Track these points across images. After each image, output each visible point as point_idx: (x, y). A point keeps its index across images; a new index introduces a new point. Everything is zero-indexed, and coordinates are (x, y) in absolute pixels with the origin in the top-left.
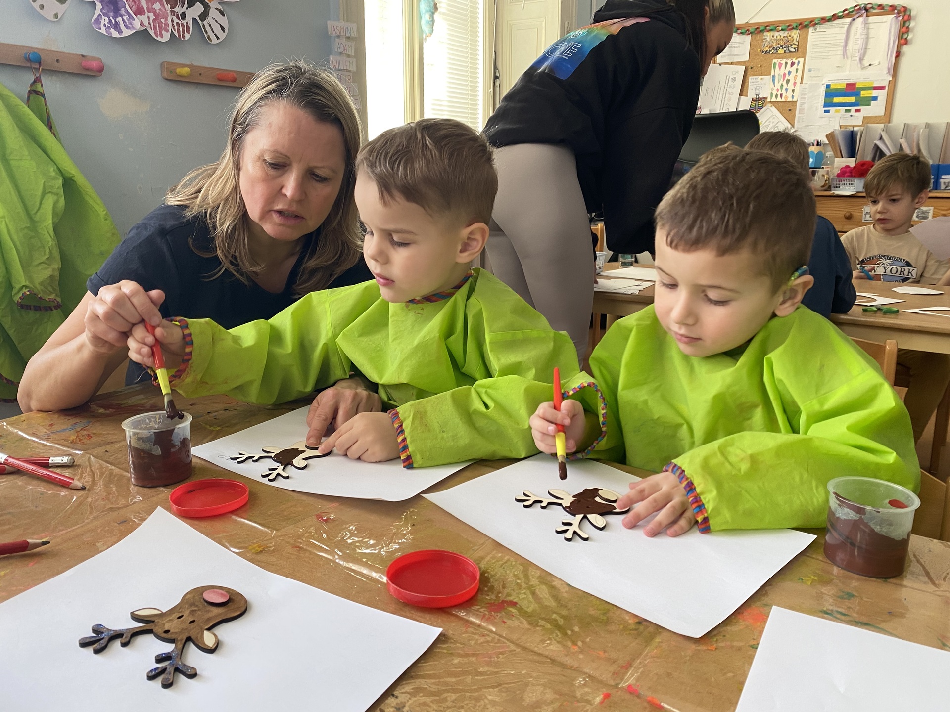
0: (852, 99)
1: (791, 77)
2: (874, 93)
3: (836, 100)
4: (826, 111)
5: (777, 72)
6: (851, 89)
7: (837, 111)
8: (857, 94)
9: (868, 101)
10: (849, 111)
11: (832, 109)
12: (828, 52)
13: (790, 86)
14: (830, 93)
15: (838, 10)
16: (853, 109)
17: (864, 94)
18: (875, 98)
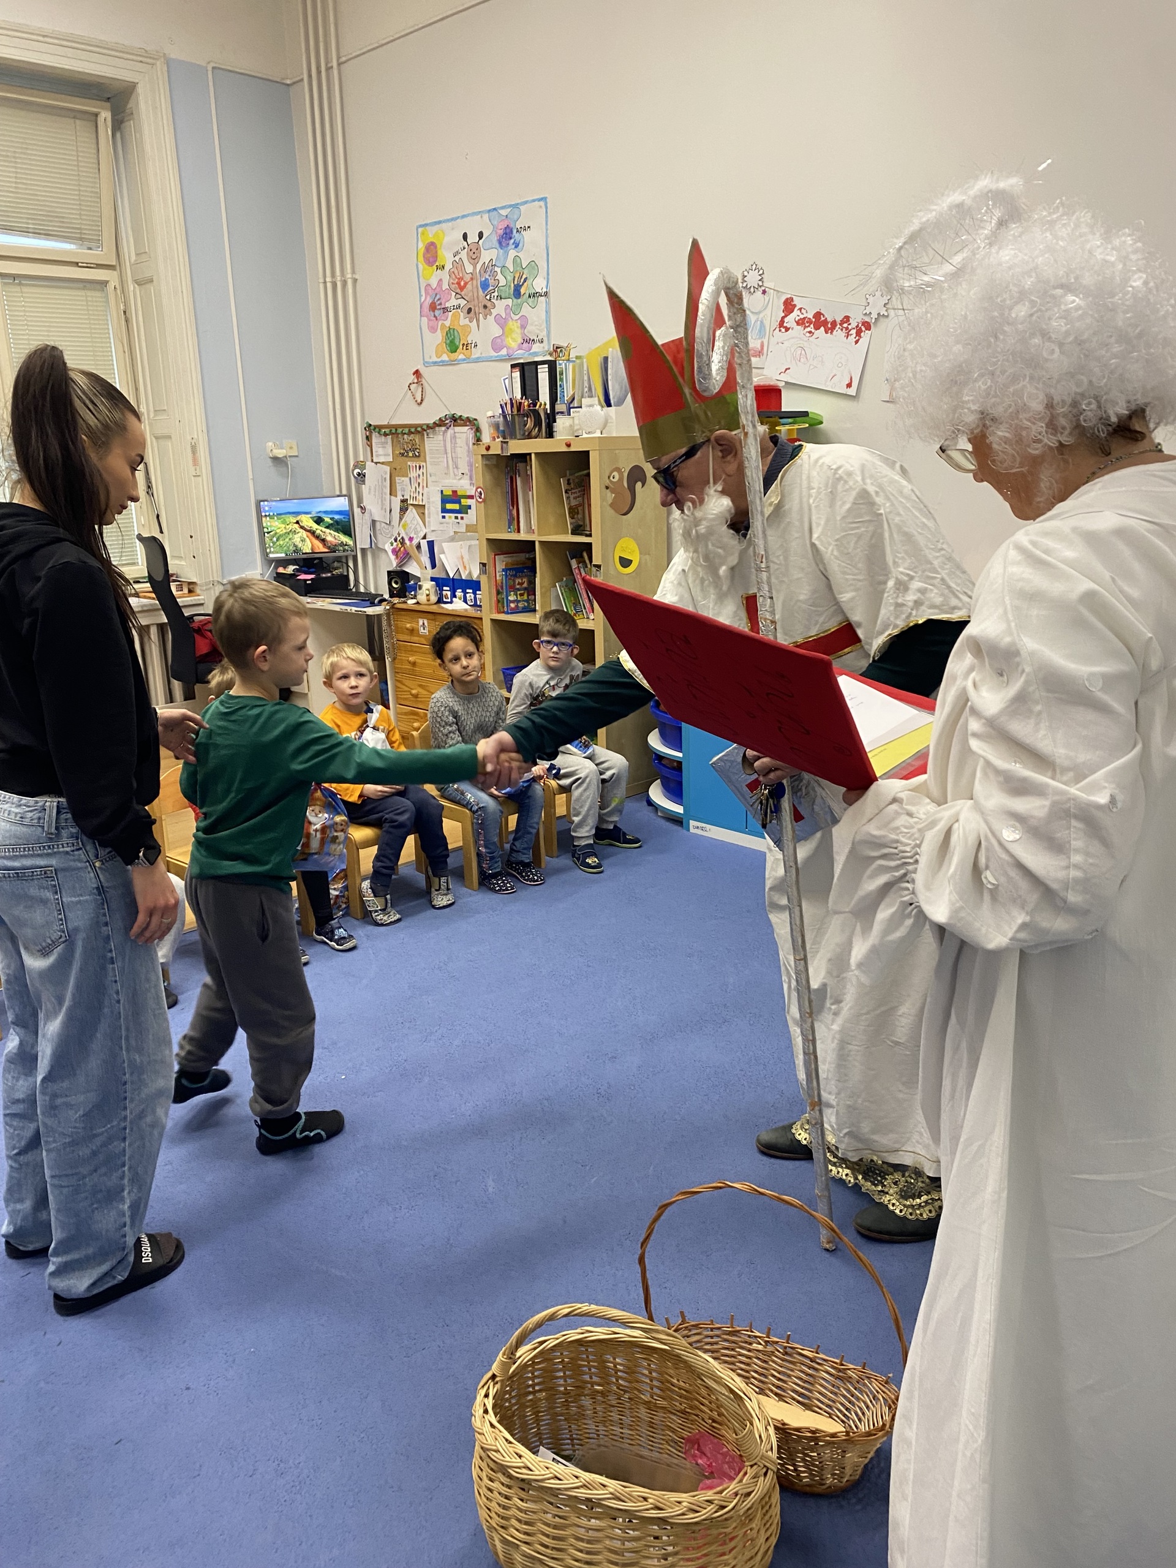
0: (456, 507)
1: (420, 480)
2: (469, 502)
3: (449, 506)
4: (444, 517)
5: (413, 474)
6: (455, 497)
7: (450, 517)
8: (459, 503)
9: (465, 510)
10: (456, 518)
11: (446, 515)
12: (438, 458)
13: (420, 489)
14: (445, 500)
15: (436, 419)
16: (459, 516)
17: (464, 502)
18: (469, 507)
